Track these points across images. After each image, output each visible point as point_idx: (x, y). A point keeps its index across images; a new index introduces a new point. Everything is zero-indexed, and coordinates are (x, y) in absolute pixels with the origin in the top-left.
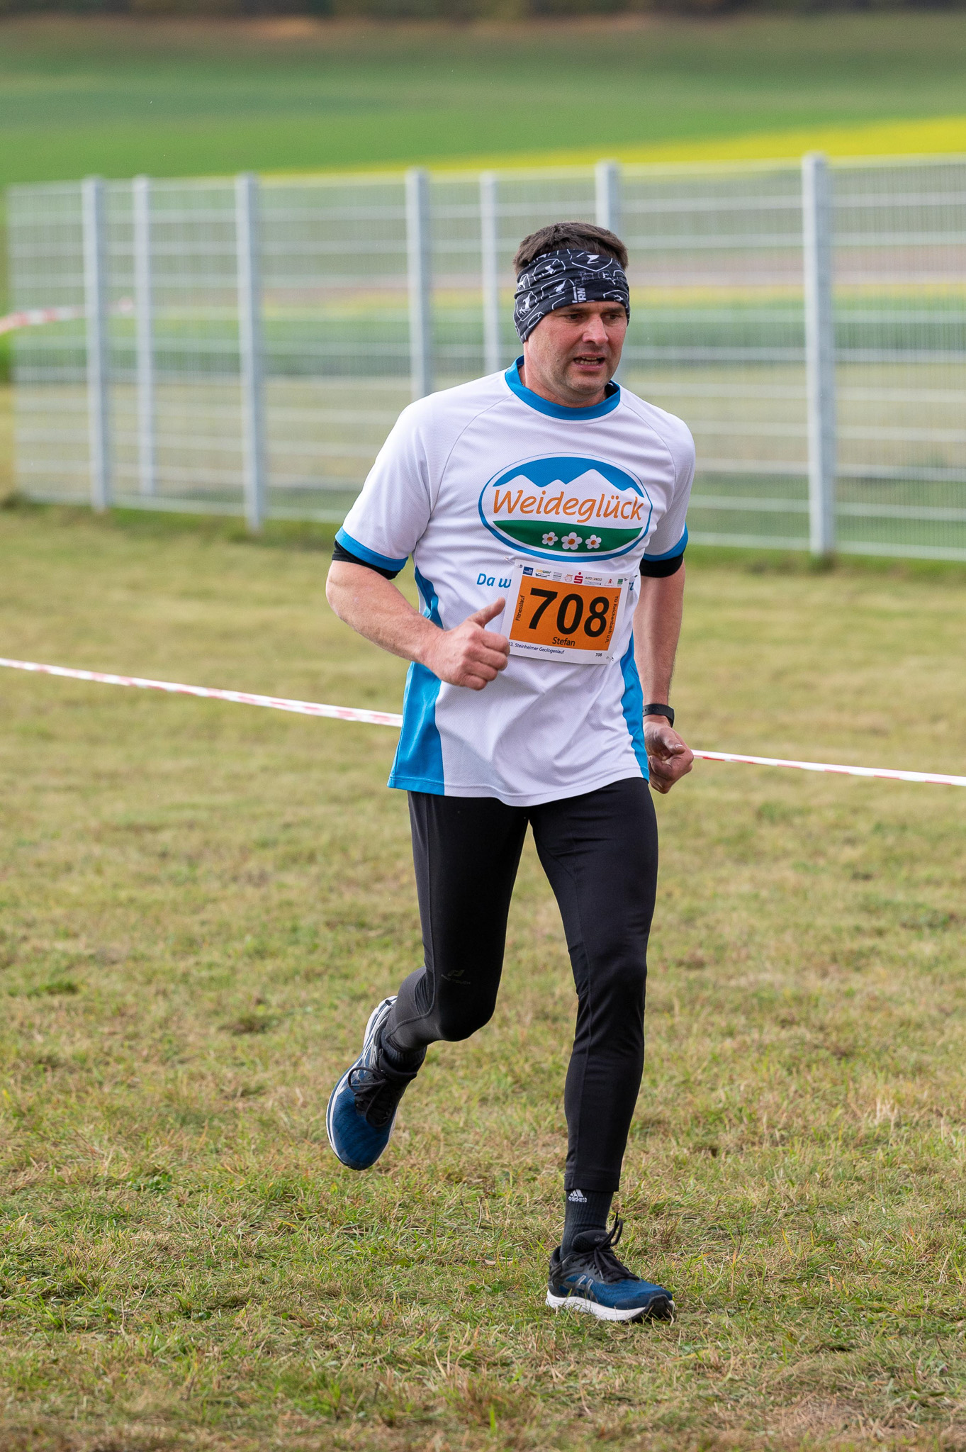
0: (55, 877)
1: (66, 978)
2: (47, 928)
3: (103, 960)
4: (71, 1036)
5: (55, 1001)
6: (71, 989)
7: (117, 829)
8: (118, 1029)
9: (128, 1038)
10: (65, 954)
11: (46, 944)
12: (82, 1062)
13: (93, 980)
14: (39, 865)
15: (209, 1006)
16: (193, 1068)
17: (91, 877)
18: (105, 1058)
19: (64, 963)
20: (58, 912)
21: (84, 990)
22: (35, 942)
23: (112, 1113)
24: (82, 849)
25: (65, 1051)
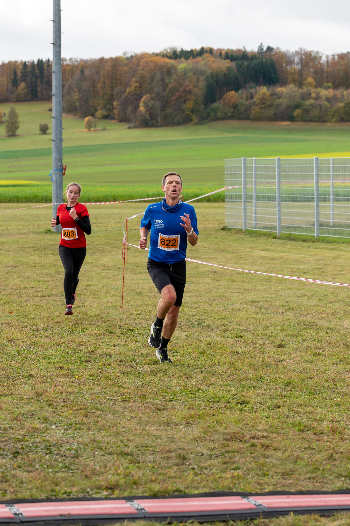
0: (237, 312)
1: (240, 334)
2: (235, 324)
3: (248, 331)
4: (241, 347)
5: (238, 339)
6: (241, 337)
7: (250, 302)
8: (252, 346)
9: (254, 348)
10: (239, 329)
11: (235, 327)
12: (244, 353)
13: (246, 335)
14: (233, 309)
15: (271, 341)
16: (268, 355)
17: (244, 312)
18: (249, 352)
19: (239, 331)
20: (238, 320)
21: (244, 337)
22: (232, 326)
23: (251, 364)
24: (242, 306)
25: (240, 351)
